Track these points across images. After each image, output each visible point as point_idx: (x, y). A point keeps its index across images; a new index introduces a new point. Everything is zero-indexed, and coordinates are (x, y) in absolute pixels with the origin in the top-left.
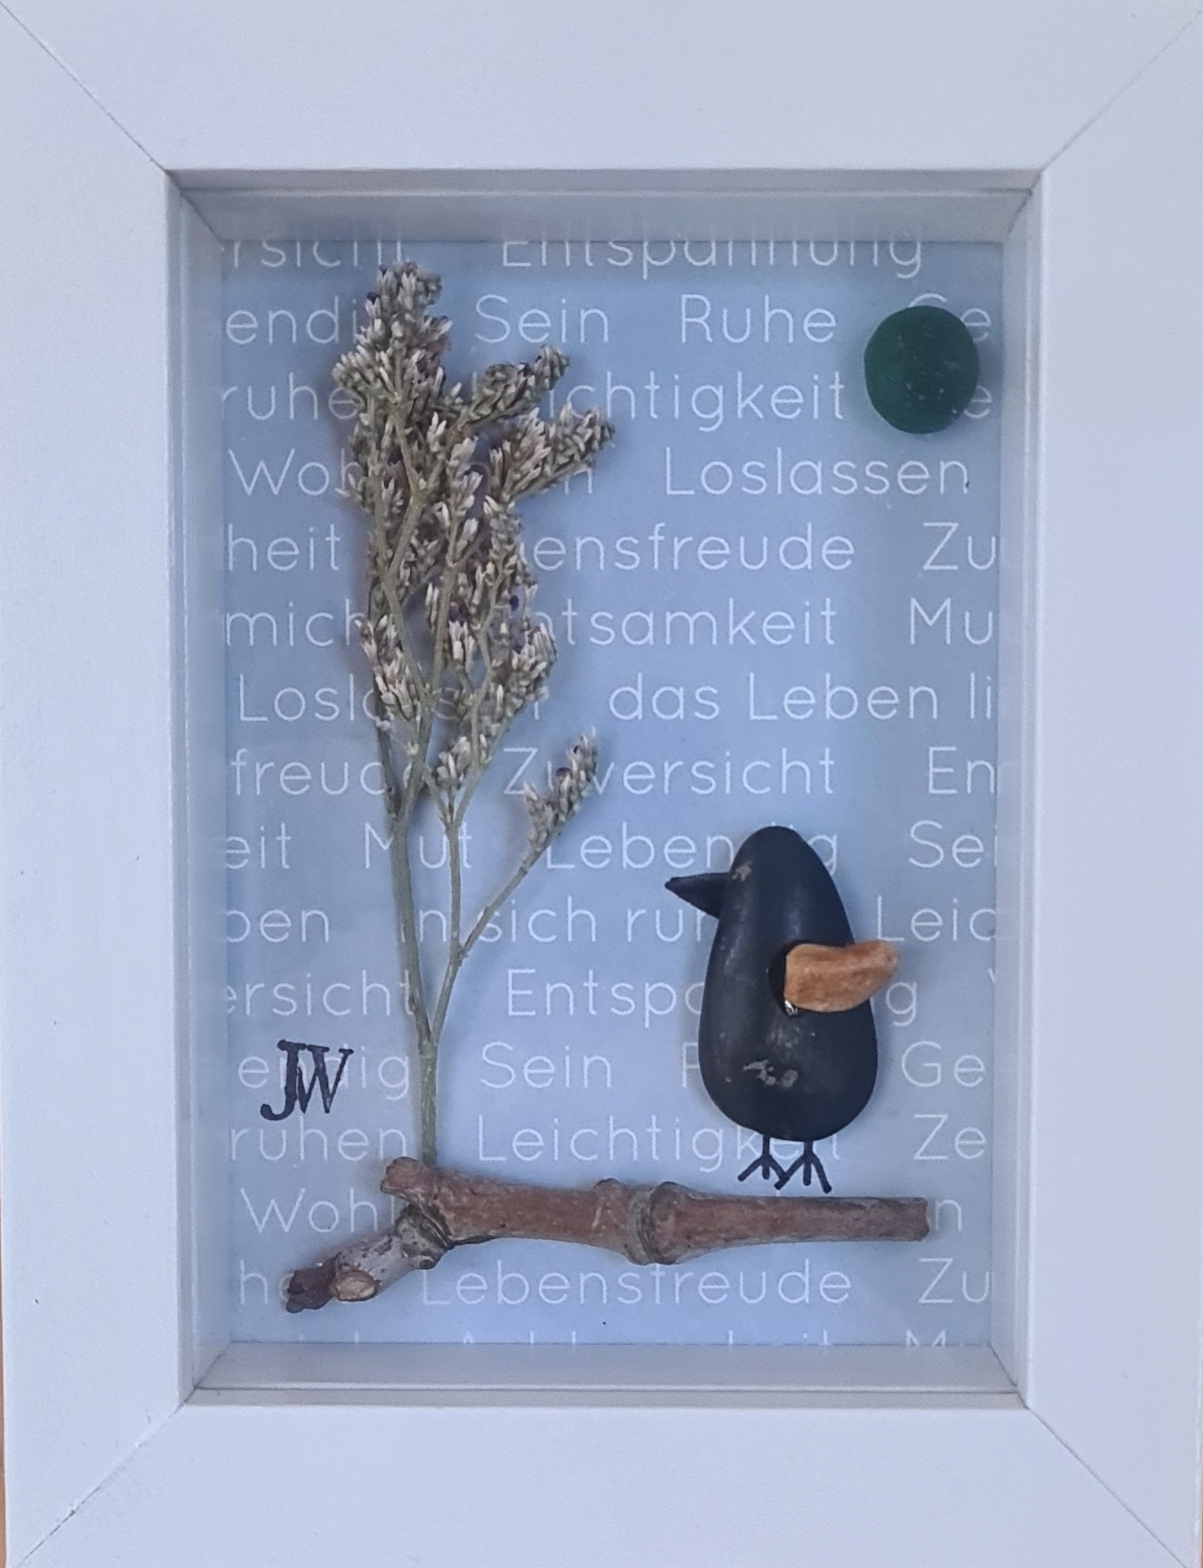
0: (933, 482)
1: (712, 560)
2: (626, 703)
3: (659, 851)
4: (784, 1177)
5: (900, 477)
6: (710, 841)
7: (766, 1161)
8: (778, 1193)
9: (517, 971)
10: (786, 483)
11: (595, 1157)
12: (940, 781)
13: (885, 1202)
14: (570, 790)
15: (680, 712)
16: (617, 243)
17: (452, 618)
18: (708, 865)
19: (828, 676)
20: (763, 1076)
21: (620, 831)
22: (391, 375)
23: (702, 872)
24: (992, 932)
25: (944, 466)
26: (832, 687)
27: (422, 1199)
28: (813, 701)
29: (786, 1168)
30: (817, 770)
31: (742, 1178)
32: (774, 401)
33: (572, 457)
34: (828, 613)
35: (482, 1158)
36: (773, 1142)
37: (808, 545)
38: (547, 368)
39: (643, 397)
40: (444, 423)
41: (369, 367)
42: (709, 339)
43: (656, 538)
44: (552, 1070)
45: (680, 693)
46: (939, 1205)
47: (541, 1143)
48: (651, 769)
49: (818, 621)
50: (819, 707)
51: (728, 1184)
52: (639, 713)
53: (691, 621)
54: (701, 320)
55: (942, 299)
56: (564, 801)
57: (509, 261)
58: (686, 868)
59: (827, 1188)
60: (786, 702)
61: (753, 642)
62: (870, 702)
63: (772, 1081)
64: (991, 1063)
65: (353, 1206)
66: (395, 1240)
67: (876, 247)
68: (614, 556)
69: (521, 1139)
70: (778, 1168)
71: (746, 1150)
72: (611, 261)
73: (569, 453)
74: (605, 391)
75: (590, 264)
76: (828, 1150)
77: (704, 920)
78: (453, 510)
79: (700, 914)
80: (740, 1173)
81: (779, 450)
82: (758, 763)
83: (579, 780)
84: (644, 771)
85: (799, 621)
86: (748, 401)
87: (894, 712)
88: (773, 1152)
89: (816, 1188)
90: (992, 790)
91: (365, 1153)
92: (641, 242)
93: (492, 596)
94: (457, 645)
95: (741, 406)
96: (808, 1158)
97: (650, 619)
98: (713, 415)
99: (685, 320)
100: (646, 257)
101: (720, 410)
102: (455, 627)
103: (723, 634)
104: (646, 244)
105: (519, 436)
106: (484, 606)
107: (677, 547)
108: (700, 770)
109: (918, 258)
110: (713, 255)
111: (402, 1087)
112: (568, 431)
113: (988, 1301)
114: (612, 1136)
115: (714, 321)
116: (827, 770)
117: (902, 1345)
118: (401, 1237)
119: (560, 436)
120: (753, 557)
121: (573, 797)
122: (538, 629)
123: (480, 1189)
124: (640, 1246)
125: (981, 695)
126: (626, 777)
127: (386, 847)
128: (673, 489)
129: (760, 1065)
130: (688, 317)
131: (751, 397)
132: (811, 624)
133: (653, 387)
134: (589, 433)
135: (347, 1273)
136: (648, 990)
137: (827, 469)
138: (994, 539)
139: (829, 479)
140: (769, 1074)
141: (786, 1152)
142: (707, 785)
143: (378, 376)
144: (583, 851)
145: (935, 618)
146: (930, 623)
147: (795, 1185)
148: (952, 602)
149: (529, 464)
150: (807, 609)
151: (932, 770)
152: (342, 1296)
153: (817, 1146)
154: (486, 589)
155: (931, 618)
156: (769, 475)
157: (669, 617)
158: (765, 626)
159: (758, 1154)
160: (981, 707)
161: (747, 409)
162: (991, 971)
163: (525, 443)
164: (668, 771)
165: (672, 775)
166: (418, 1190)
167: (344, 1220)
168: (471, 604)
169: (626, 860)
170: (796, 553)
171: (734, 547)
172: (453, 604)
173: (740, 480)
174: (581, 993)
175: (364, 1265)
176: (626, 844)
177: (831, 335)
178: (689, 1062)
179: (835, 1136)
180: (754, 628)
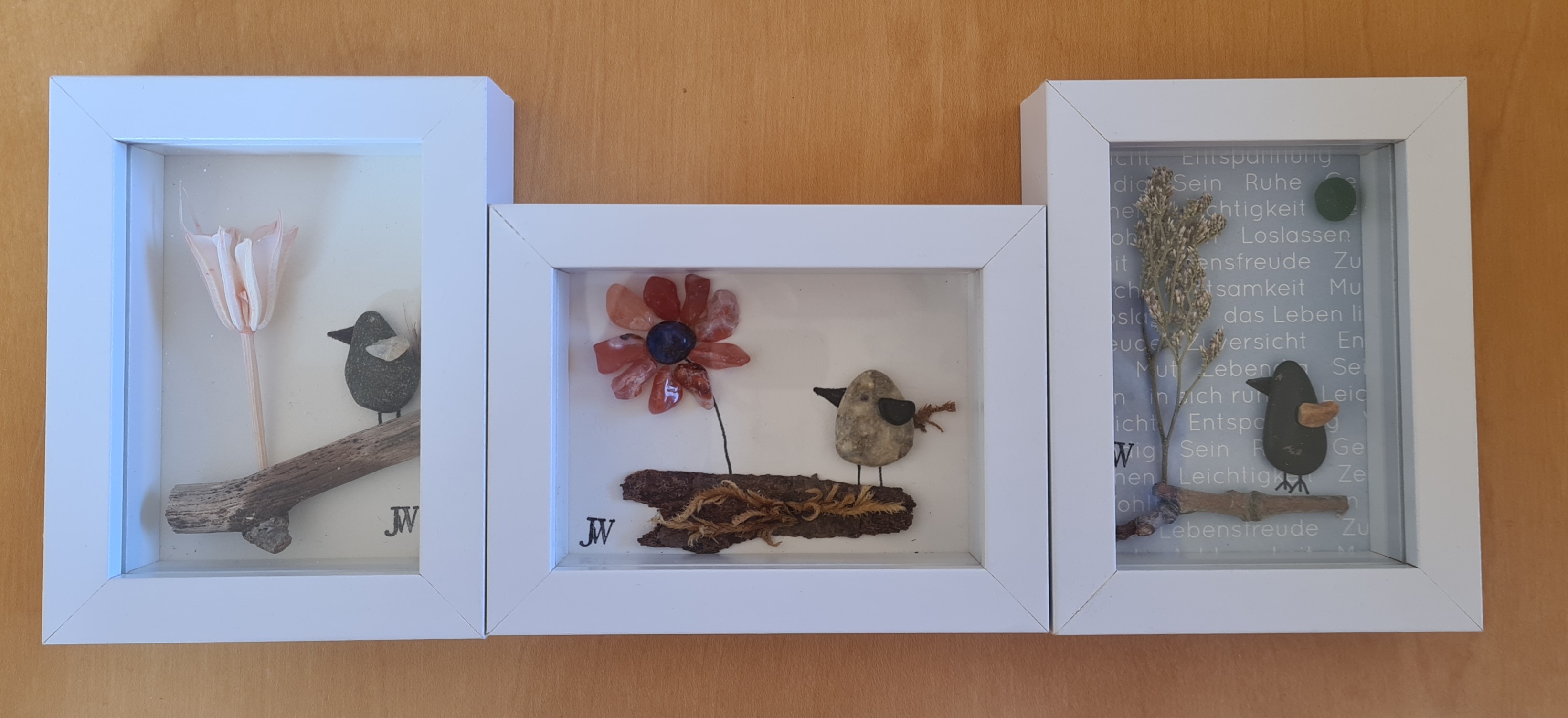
0: (1337, 238)
1: (1259, 266)
2: (1230, 317)
3: (1244, 370)
4: (1292, 489)
5: (1326, 236)
6: (1262, 366)
7: (1285, 483)
8: (1290, 495)
9: (1193, 414)
10: (1285, 239)
11: (1223, 482)
12: (1344, 344)
13: (1333, 497)
14: (1215, 348)
15: (1250, 320)
16: (1223, 156)
17: (1176, 288)
18: (1261, 374)
19: (1302, 307)
20: (1290, 451)
21: (1229, 363)
22: (1158, 205)
23: (1259, 377)
24: (1365, 398)
25: (1341, 232)
26: (1304, 310)
27: (1170, 497)
28: (1297, 316)
29: (1292, 485)
30: (1299, 340)
31: (1277, 489)
32: (1280, 210)
33: (1216, 231)
34: (1301, 284)
35: (1182, 483)
36: (1288, 476)
37: (1294, 260)
38: (1206, 201)
39: (1234, 209)
40: (1173, 221)
41: (1150, 202)
42: (1257, 189)
43: (1240, 258)
44: (1207, 450)
45: (1250, 313)
46: (1349, 498)
47: (1203, 477)
48: (1239, 340)
49: (1298, 287)
50: (1299, 318)
51: (1273, 492)
52: (1235, 320)
53: (1253, 287)
54: (1253, 182)
55: (1339, 174)
56: (1213, 352)
57: (1186, 162)
58: (1252, 376)
59: (1308, 492)
60: (1288, 316)
61: (1275, 295)
62: (1318, 316)
63: (1293, 453)
64: (1366, 445)
65: (1134, 502)
66: (1160, 513)
67: (1314, 157)
68: (1224, 265)
69: (1196, 476)
70: (1290, 486)
71: (1278, 479)
72: (1221, 162)
73: (1215, 230)
74: (1220, 208)
75: (1214, 163)
76: (1309, 479)
77: (1260, 394)
78: (1178, 251)
79: (1259, 393)
80: (1276, 487)
81: (1282, 227)
82: (1278, 338)
83: (1218, 345)
84: (1237, 341)
85: (1291, 287)
86: (1271, 210)
87: (1326, 319)
88: (1288, 480)
89: (1304, 493)
90: (1362, 346)
91: (1138, 482)
92: (1232, 156)
93: (1192, 281)
94: (1178, 298)
95: (1268, 212)
96: (1301, 482)
97: (1238, 287)
98: (1258, 215)
99: (1248, 182)
100: (1234, 161)
101: (1261, 214)
102: (1177, 292)
103: (1264, 292)
104: (1233, 157)
105: (1198, 225)
106: (1189, 284)
107: (1247, 262)
108: (1257, 340)
109: (1329, 160)
110: (1257, 160)
111: (1151, 458)
112: (1215, 222)
113: (1369, 535)
114: (1229, 474)
115: (1258, 182)
116: (1303, 340)
117: (1337, 551)
118: (1162, 512)
119: (1212, 224)
120: (1274, 265)
121: (1217, 351)
122: (1205, 292)
123: (1190, 494)
124: (1248, 514)
125: (1357, 314)
126: (1231, 343)
127: (1145, 370)
128: (1245, 241)
129: (1289, 447)
130: (1249, 181)
131: (1272, 208)
132: (1296, 288)
133: (1237, 206)
134: (1221, 223)
135: (1143, 526)
136: (1241, 421)
137: (1300, 233)
138: (1359, 258)
139: (1300, 237)
140: (1293, 450)
141: (1292, 480)
142: (1260, 346)
143: (1153, 205)
144: (1216, 370)
145: (1340, 285)
146: (1338, 287)
147: (1296, 491)
148: (1346, 280)
149: (1202, 234)
150: (1294, 283)
151: (1341, 340)
152: (1140, 534)
153: (1303, 478)
154: (1189, 278)
155: (1338, 285)
156: (1279, 236)
157: (1245, 286)
158: (1279, 289)
159: (1282, 480)
160: (1357, 318)
161: (1271, 213)
162: (1364, 412)
163: (1201, 227)
164: (1246, 341)
165: (1247, 343)
166: (1169, 494)
167: (1131, 507)
168: (1184, 284)
169: (1232, 374)
170: (1289, 263)
171: (1267, 261)
172: (1177, 284)
173: (1269, 238)
174: (1216, 422)
175: (1150, 522)
176: (1231, 367)
177: (1299, 187)
178: (1257, 446)
179: (1310, 475)
180: (1275, 290)
